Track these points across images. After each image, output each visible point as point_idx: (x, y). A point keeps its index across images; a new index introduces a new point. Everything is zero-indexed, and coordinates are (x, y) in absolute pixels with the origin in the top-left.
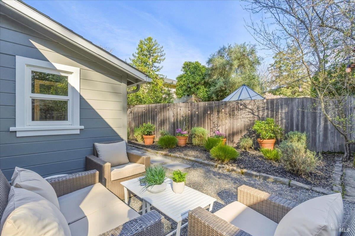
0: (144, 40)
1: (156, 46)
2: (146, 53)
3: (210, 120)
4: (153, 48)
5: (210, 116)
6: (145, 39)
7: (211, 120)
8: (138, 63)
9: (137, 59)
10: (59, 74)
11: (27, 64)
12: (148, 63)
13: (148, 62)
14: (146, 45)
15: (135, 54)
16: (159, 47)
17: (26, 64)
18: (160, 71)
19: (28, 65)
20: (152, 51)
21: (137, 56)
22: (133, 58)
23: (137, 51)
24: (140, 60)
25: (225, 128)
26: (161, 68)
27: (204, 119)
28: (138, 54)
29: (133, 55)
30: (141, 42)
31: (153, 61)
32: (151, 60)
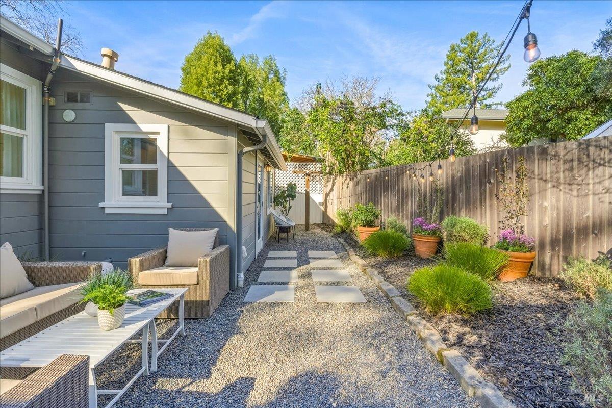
0: (459, 43)
1: (487, 46)
2: (463, 66)
3: (498, 199)
4: (480, 52)
5: (497, 188)
6: (461, 40)
7: (500, 198)
8: (446, 90)
9: (444, 84)
10: (148, 137)
11: (116, 130)
12: (467, 86)
13: (466, 83)
14: (463, 52)
15: (440, 76)
16: (494, 47)
17: (114, 131)
18: (496, 95)
19: (117, 132)
20: (476, 58)
21: (444, 76)
22: (436, 83)
23: (444, 68)
24: (450, 85)
25: (541, 222)
26: (498, 89)
27: (483, 197)
28: (447, 72)
29: (436, 78)
30: (453, 49)
31: (478, 79)
32: (474, 79)
